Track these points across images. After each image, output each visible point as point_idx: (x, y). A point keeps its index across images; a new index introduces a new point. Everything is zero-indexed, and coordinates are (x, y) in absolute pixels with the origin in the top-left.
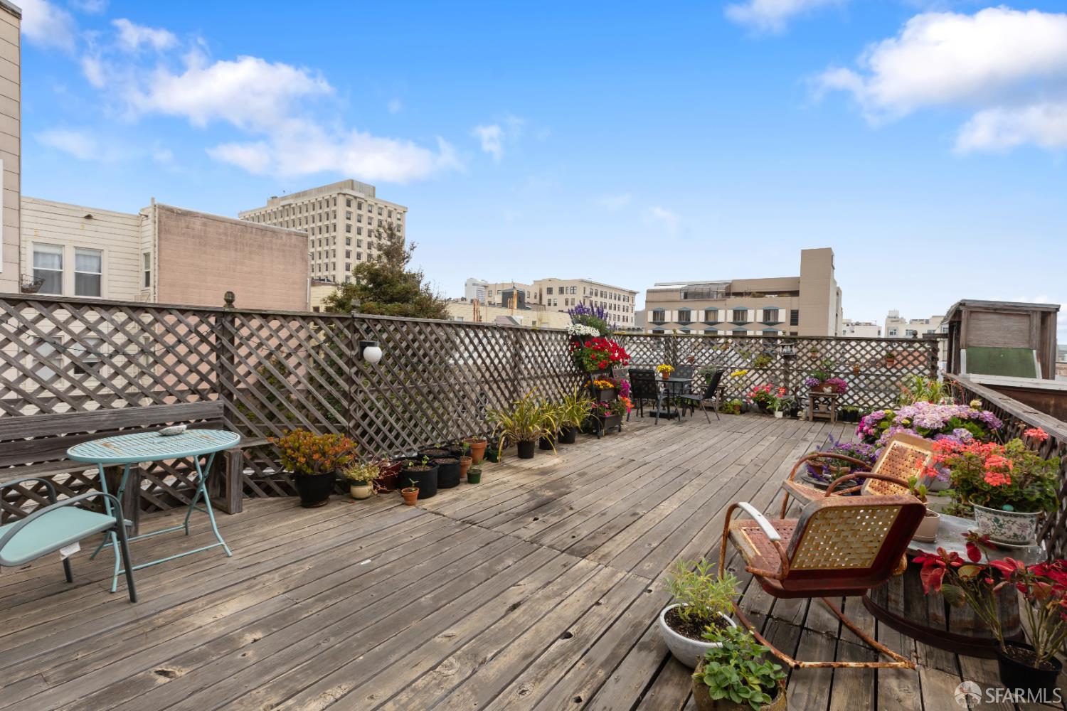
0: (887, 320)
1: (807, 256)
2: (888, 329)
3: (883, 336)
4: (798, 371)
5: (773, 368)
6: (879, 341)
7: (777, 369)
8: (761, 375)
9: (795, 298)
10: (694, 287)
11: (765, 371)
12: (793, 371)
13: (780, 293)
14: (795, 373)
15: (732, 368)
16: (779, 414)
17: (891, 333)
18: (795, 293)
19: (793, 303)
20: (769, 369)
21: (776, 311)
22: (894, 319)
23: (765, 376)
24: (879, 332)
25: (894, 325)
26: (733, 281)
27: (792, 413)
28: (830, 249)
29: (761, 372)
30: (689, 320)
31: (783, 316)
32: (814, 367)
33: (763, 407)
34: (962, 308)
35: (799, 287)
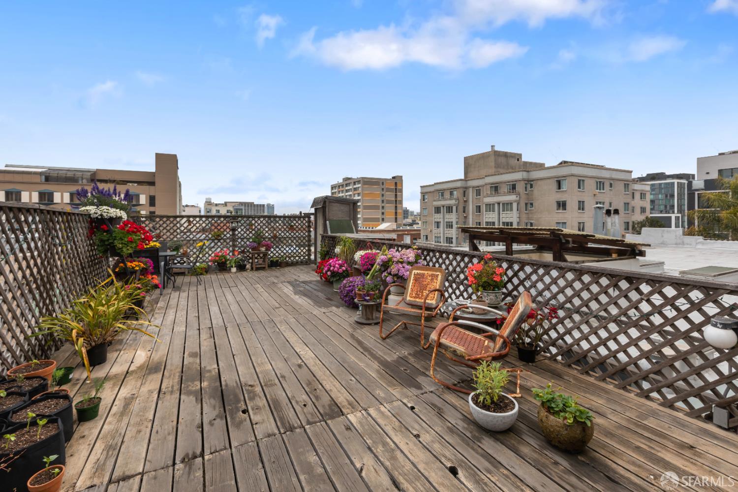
0: (205, 204)
1: (160, 158)
2: (206, 209)
3: (203, 213)
4: (241, 239)
5: (225, 237)
6: (201, 217)
7: (228, 238)
8: (216, 244)
9: (152, 188)
10: (56, 172)
11: (219, 240)
12: (238, 239)
13: (140, 183)
14: (239, 240)
15: (194, 240)
16: (234, 270)
17: (208, 212)
18: (152, 184)
19: (151, 190)
20: (222, 239)
21: (138, 196)
22: (209, 203)
23: (219, 244)
24: (200, 211)
25: (209, 207)
26: (97, 170)
27: (241, 268)
28: (175, 156)
29: (216, 241)
30: (53, 201)
31: (143, 199)
32: (251, 235)
33: (222, 266)
34: (326, 200)
35: (155, 179)
